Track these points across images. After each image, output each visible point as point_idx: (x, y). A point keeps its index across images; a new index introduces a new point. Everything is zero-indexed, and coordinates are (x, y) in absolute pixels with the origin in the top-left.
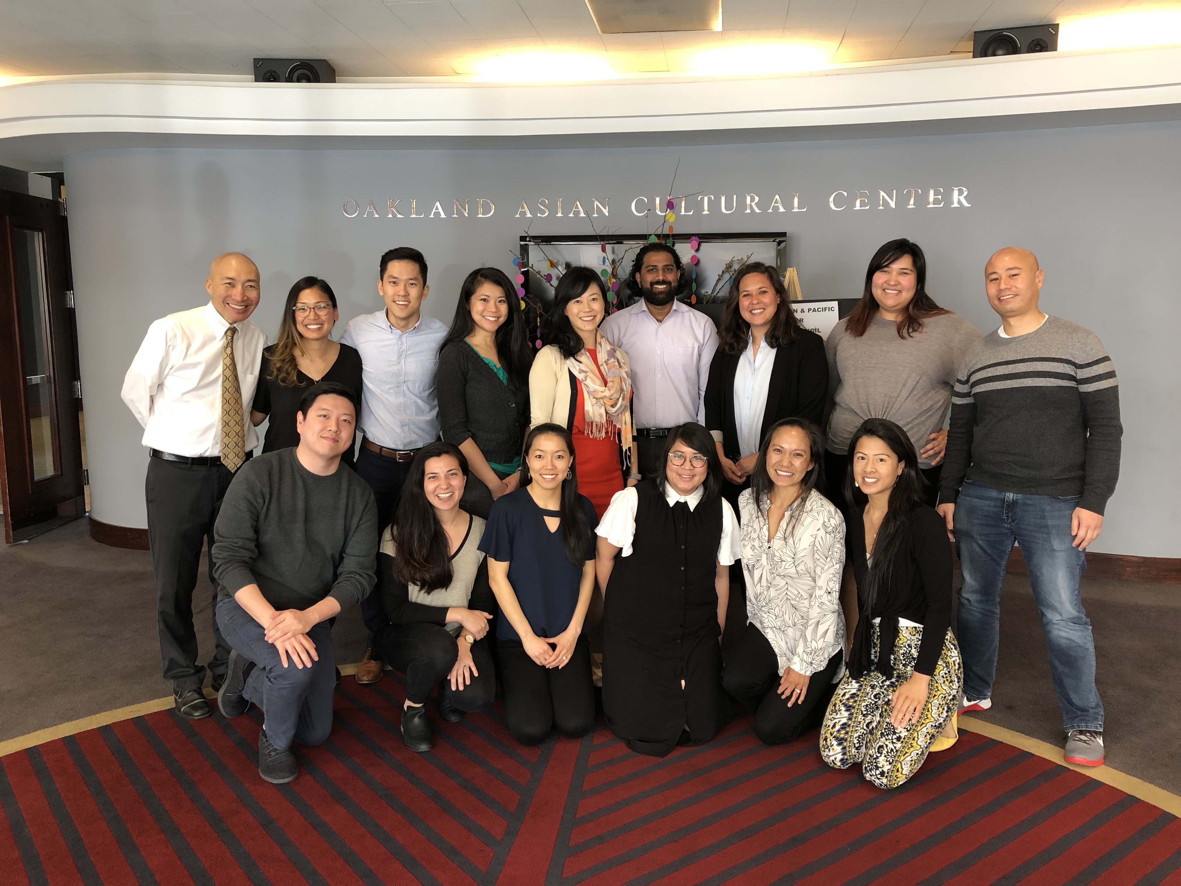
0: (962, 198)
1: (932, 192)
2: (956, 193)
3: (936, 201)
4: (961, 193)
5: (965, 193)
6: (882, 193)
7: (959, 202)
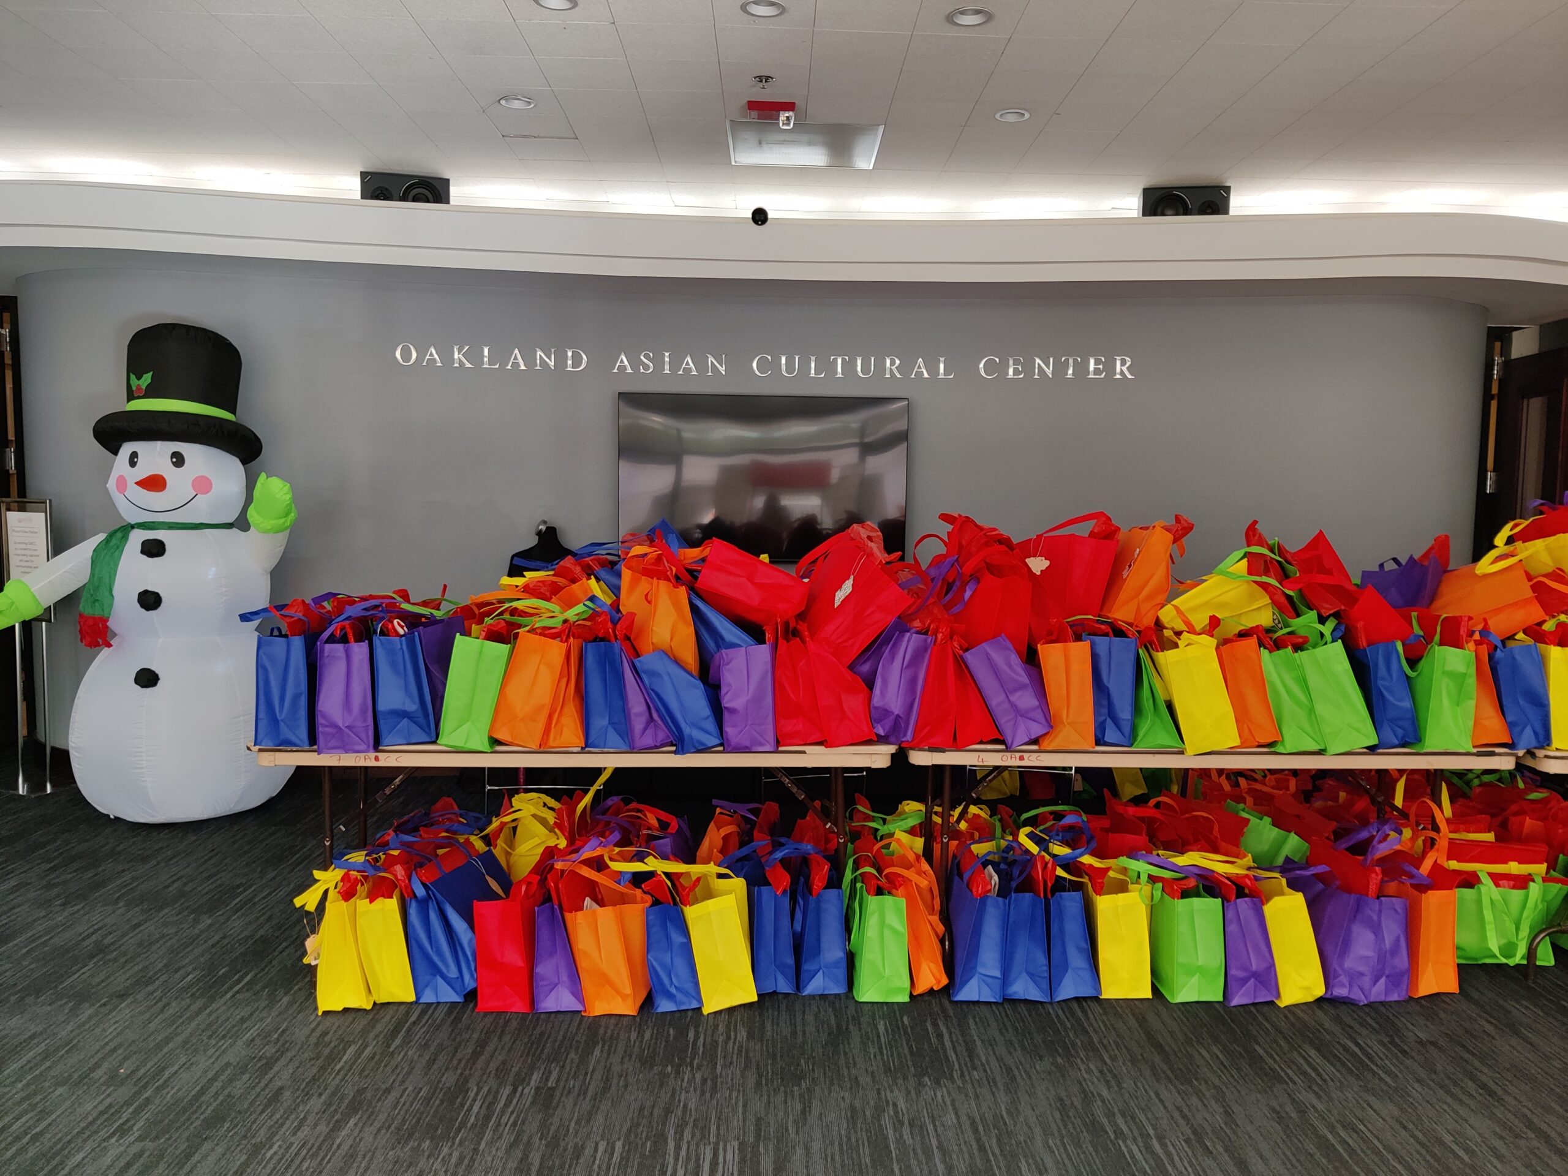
0: (1124, 369)
1: (1092, 361)
2: (1118, 363)
3: (1097, 371)
4: (1123, 363)
5: (1128, 364)
6: (1038, 361)
7: (1122, 372)
